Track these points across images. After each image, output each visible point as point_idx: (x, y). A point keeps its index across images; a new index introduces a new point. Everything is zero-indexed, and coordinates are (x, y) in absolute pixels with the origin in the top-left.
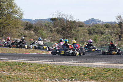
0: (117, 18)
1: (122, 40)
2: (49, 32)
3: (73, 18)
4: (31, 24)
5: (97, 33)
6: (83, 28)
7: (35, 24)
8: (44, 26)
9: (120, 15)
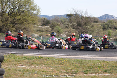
2: (65, 27)
3: (88, 14)
4: (48, 20)
5: (111, 28)
7: (52, 20)
8: (60, 21)
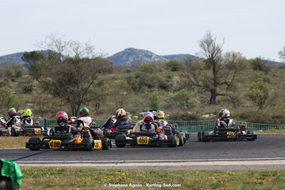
0: (202, 45)
1: (219, 103)
2: (21, 89)
5: (150, 86)
6: (112, 75)
8: (4, 74)
9: (210, 36)
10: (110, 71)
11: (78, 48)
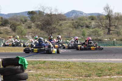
0: (104, 9)
1: (111, 34)
2: (27, 27)
3: (58, 11)
4: (6, 19)
5: (82, 26)
6: (66, 21)
7: (10, 19)
8: (20, 21)
9: (108, 5)
10: (65, 20)
11: (51, 9)
